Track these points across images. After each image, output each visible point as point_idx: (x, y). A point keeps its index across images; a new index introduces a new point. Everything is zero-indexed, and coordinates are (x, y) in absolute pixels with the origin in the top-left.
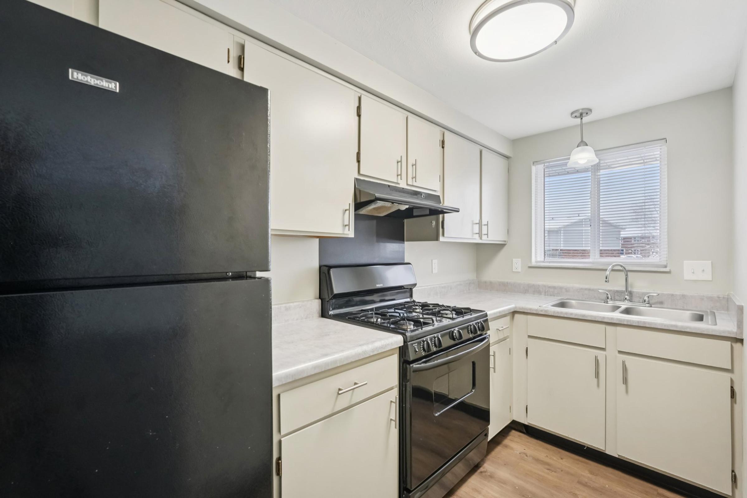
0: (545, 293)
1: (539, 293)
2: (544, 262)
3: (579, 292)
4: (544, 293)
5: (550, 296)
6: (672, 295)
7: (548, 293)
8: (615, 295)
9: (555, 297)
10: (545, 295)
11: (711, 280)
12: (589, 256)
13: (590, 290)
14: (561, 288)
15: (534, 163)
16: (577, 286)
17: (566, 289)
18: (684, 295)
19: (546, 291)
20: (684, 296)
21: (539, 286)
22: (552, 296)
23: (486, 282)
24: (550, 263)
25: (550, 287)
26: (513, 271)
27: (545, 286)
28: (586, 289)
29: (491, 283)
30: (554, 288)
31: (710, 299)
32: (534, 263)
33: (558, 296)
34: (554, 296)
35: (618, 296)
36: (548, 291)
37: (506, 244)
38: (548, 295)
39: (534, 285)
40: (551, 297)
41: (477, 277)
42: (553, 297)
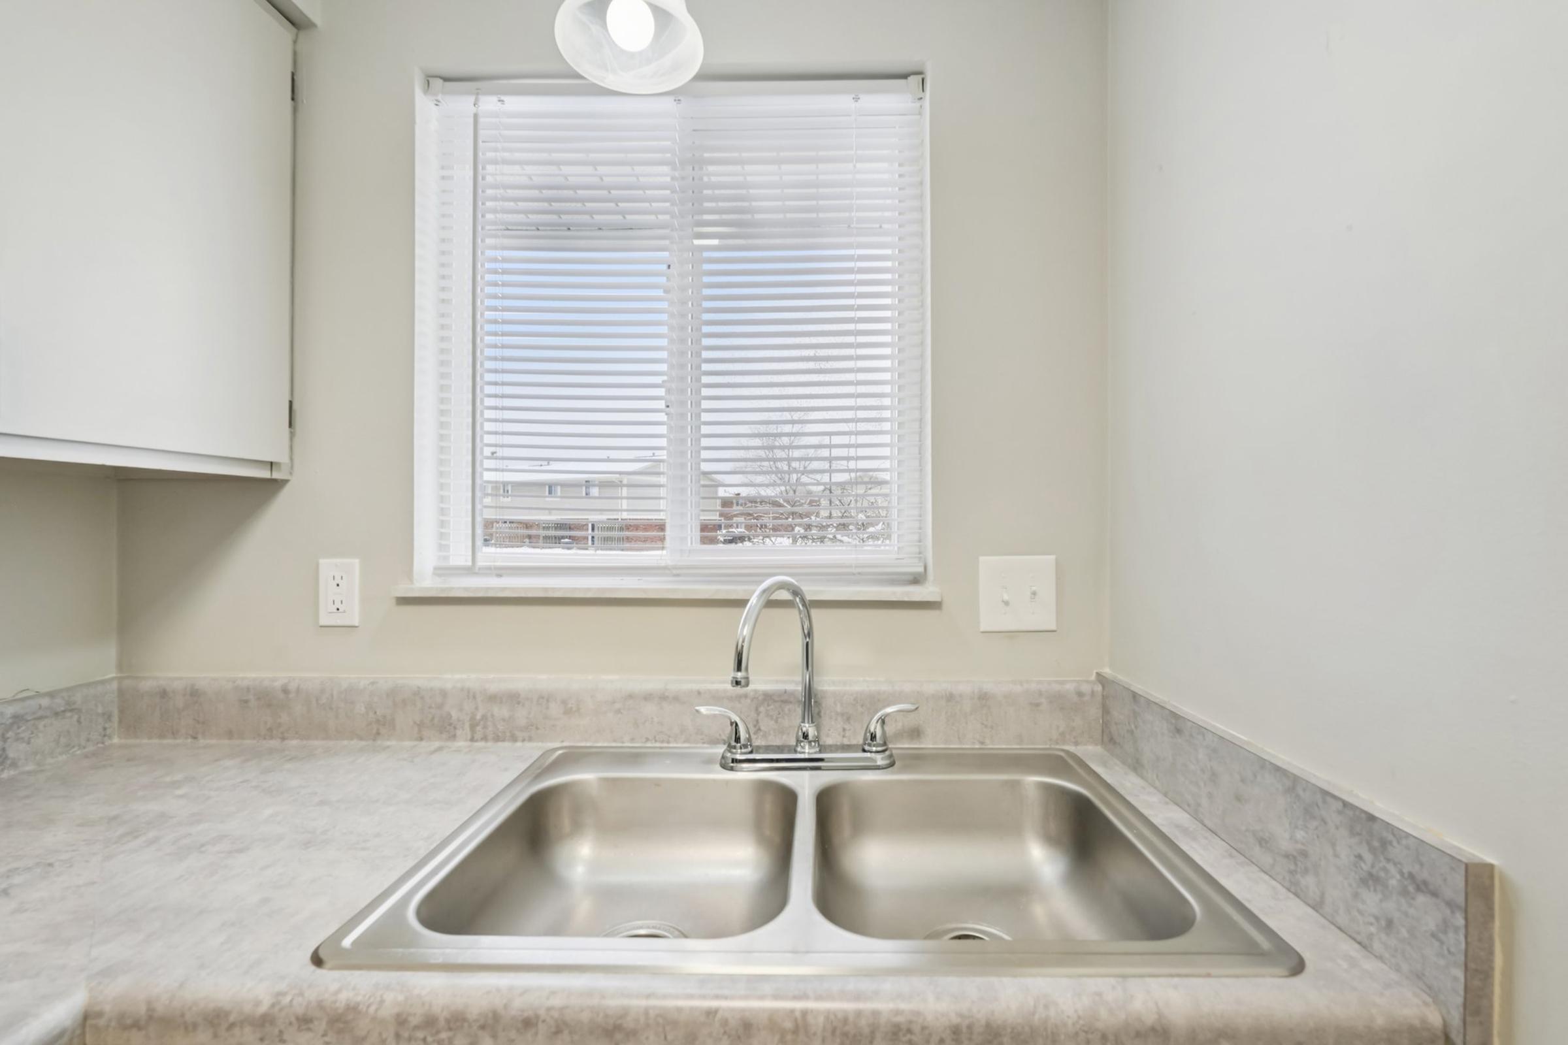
0: (473, 727)
1: (446, 728)
2: (470, 571)
3: (618, 711)
4: (467, 726)
5: (497, 739)
6: (950, 698)
7: (485, 727)
8: (758, 713)
9: (519, 744)
10: (472, 740)
11: (1053, 627)
12: (662, 539)
13: (663, 698)
14: (545, 699)
15: (431, 80)
16: (614, 681)
17: (564, 702)
18: (986, 693)
19: (478, 717)
20: (983, 698)
21: (444, 693)
22: (504, 740)
23: (164, 694)
24: (500, 576)
25: (493, 698)
26: (323, 622)
27: (470, 695)
28: (648, 697)
29: (194, 694)
30: (514, 698)
31: (1059, 702)
32: (425, 582)
33: (530, 739)
34: (514, 739)
35: (771, 717)
36: (484, 717)
37: (284, 482)
38: (485, 738)
39: (418, 693)
40: (500, 744)
41: (120, 667)
42: (507, 744)
